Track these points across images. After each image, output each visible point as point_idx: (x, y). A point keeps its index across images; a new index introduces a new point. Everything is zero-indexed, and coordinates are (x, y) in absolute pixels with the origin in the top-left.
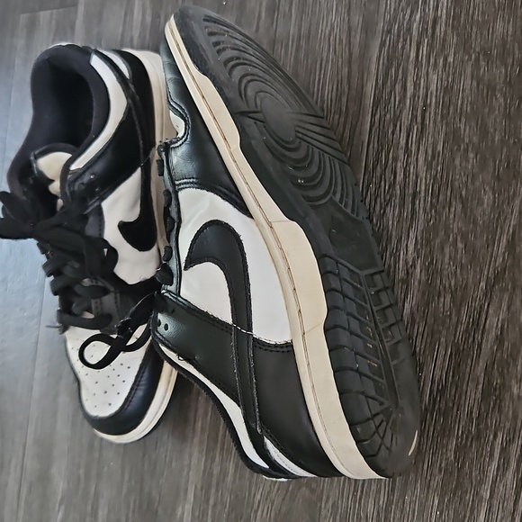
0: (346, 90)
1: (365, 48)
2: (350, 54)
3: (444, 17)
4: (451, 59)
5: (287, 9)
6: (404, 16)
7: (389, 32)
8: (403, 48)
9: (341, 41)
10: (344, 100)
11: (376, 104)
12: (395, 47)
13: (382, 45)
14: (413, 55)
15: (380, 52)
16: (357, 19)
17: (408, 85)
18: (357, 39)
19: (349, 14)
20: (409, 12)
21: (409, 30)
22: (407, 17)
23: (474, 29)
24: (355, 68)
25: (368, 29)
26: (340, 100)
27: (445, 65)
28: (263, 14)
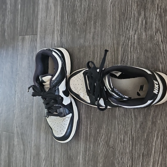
0: (114, 57)
1: (118, 48)
2: (114, 50)
3: (136, 42)
4: (138, 51)
5: (97, 38)
6: (127, 41)
7: (123, 45)
8: (127, 48)
9: (112, 46)
10: (114, 60)
11: (121, 61)
12: (125, 48)
13: (122, 48)
14: (129, 50)
15: (122, 49)
16: (115, 42)
17: (129, 57)
18: (116, 46)
19: (113, 40)
20: (128, 40)
21: (128, 45)
22: (127, 42)
23: (143, 45)
24: (116, 52)
25: (118, 44)
26: (113, 60)
27: (137, 53)
28: (91, 39)
